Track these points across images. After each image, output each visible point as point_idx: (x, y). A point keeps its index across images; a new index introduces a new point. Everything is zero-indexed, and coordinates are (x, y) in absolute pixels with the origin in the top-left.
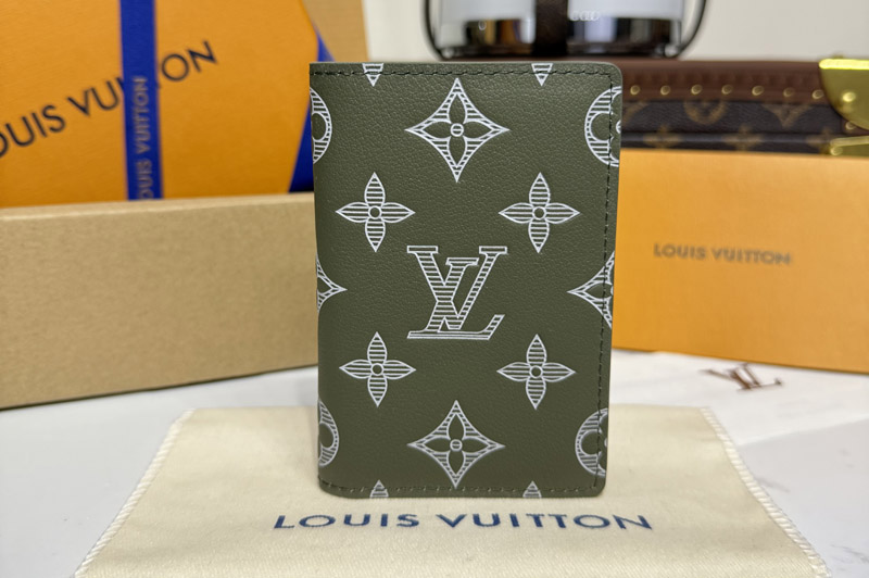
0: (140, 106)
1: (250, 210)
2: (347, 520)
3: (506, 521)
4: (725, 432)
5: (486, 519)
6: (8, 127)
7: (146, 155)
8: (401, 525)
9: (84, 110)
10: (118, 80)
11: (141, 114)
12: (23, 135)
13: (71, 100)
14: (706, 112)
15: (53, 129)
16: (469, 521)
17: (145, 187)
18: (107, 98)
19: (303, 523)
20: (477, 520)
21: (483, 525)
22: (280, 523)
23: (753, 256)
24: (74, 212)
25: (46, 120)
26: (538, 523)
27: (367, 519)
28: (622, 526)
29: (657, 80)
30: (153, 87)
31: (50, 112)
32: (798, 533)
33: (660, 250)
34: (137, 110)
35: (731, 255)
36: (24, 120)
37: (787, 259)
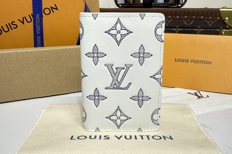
1: (66, 50)
2: (90, 137)
3: (133, 137)
4: (192, 111)
5: (128, 137)
6: (2, 27)
7: (39, 35)
8: (105, 139)
9: (23, 23)
10: (32, 14)
11: (38, 24)
12: (6, 30)
13: (19, 20)
14: (189, 22)
15: (14, 28)
16: (123, 137)
17: (39, 43)
18: (29, 20)
19: (78, 138)
20: (125, 137)
21: (127, 139)
22: (71, 139)
23: (201, 62)
24: (19, 51)
25: (12, 26)
26: (142, 139)
27: (96, 137)
28: (165, 139)
29: (175, 14)
30: (41, 17)
31: (13, 23)
33: (177, 60)
34: (37, 23)
35: (195, 62)
36: (6, 25)
37: (211, 63)
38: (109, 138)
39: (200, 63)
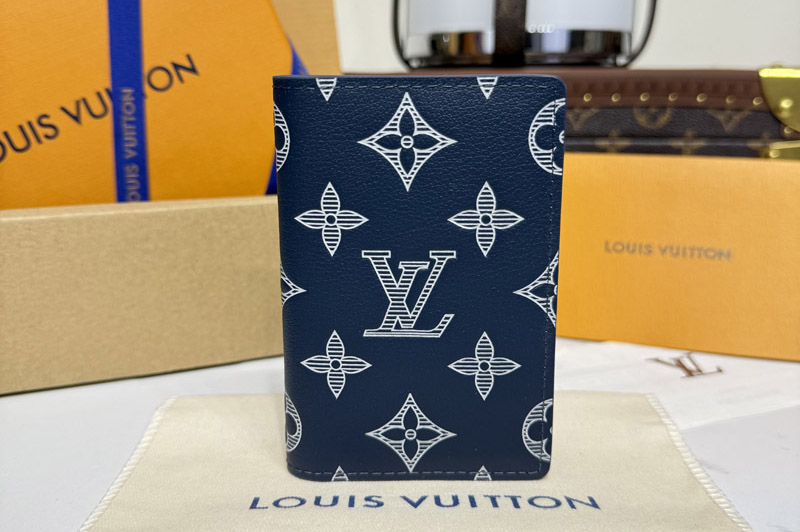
0: (128, 115)
1: (229, 211)
2: (317, 501)
3: (464, 502)
4: (668, 417)
5: (447, 500)
6: (6, 134)
7: (133, 161)
8: (367, 506)
9: (76, 118)
10: (107, 91)
11: (129, 123)
12: (20, 143)
13: (64, 109)
14: (654, 118)
15: (47, 137)
16: (430, 501)
17: (133, 189)
18: (97, 108)
19: (276, 504)
20: (438, 501)
21: (443, 506)
22: (254, 504)
23: (696, 252)
24: (66, 213)
25: (40, 129)
26: (495, 504)
27: (335, 500)
28: (573, 507)
29: (608, 88)
30: (139, 98)
31: (45, 121)
32: (736, 513)
33: (611, 246)
34: (125, 119)
35: (676, 252)
36: (21, 128)
37: (729, 255)
38: (380, 504)
39: (692, 255)
